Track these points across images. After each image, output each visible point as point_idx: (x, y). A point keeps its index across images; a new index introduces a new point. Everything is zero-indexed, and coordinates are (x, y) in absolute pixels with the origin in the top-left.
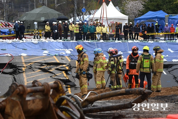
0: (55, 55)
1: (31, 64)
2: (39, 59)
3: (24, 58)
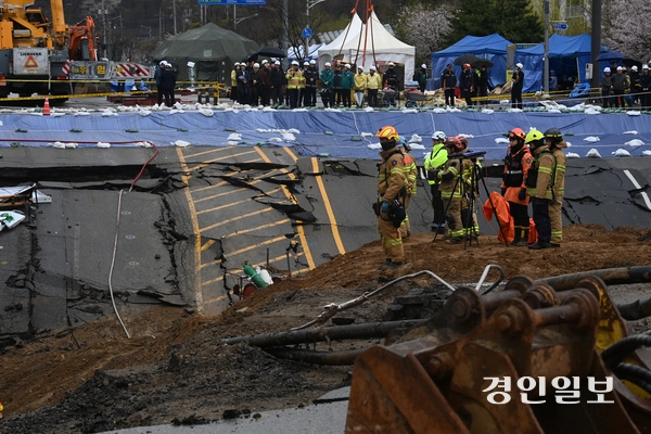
0: (258, 145)
1: (201, 166)
2: (219, 154)
3: (184, 153)
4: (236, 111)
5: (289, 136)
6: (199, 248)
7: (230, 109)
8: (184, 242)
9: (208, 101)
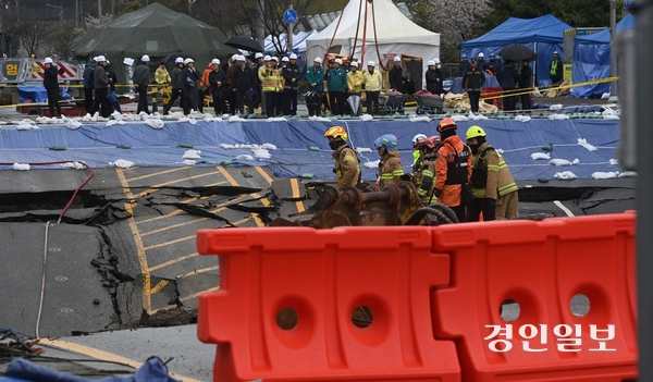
0: (223, 164)
1: (149, 191)
2: (172, 176)
3: (127, 175)
4: (194, 122)
5: (262, 152)
6: (148, 291)
7: (185, 119)
8: (129, 284)
9: (155, 110)
